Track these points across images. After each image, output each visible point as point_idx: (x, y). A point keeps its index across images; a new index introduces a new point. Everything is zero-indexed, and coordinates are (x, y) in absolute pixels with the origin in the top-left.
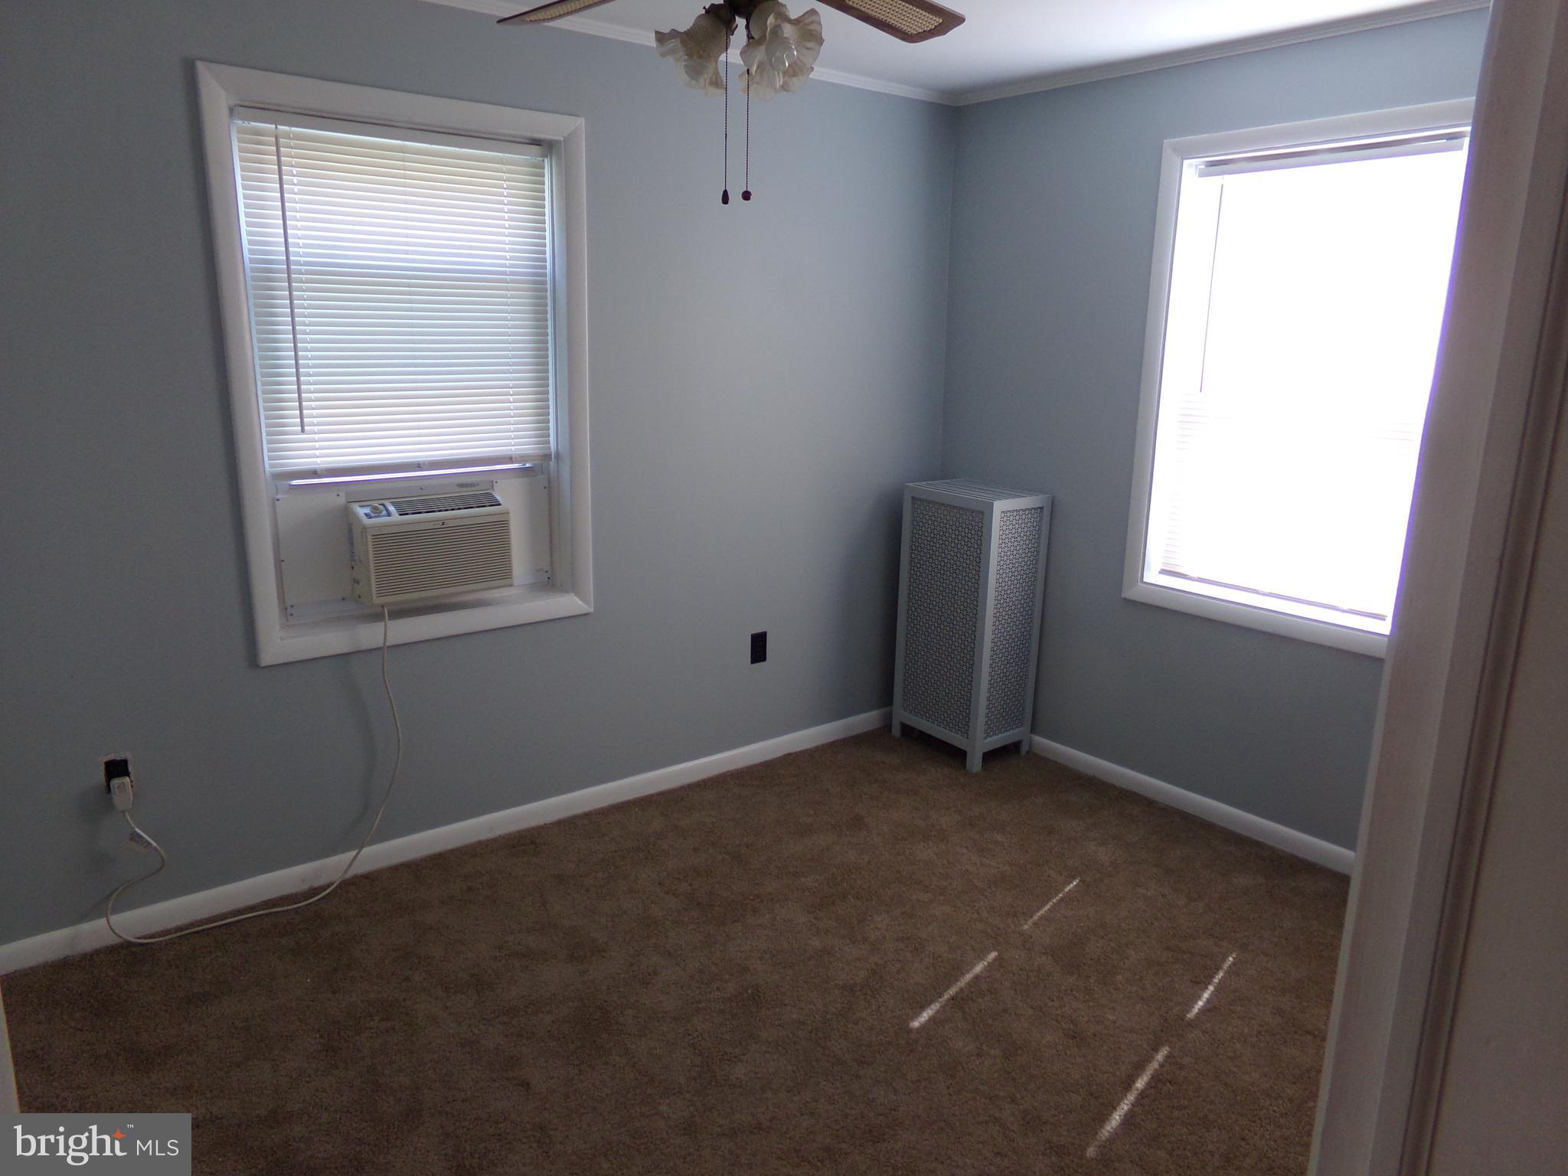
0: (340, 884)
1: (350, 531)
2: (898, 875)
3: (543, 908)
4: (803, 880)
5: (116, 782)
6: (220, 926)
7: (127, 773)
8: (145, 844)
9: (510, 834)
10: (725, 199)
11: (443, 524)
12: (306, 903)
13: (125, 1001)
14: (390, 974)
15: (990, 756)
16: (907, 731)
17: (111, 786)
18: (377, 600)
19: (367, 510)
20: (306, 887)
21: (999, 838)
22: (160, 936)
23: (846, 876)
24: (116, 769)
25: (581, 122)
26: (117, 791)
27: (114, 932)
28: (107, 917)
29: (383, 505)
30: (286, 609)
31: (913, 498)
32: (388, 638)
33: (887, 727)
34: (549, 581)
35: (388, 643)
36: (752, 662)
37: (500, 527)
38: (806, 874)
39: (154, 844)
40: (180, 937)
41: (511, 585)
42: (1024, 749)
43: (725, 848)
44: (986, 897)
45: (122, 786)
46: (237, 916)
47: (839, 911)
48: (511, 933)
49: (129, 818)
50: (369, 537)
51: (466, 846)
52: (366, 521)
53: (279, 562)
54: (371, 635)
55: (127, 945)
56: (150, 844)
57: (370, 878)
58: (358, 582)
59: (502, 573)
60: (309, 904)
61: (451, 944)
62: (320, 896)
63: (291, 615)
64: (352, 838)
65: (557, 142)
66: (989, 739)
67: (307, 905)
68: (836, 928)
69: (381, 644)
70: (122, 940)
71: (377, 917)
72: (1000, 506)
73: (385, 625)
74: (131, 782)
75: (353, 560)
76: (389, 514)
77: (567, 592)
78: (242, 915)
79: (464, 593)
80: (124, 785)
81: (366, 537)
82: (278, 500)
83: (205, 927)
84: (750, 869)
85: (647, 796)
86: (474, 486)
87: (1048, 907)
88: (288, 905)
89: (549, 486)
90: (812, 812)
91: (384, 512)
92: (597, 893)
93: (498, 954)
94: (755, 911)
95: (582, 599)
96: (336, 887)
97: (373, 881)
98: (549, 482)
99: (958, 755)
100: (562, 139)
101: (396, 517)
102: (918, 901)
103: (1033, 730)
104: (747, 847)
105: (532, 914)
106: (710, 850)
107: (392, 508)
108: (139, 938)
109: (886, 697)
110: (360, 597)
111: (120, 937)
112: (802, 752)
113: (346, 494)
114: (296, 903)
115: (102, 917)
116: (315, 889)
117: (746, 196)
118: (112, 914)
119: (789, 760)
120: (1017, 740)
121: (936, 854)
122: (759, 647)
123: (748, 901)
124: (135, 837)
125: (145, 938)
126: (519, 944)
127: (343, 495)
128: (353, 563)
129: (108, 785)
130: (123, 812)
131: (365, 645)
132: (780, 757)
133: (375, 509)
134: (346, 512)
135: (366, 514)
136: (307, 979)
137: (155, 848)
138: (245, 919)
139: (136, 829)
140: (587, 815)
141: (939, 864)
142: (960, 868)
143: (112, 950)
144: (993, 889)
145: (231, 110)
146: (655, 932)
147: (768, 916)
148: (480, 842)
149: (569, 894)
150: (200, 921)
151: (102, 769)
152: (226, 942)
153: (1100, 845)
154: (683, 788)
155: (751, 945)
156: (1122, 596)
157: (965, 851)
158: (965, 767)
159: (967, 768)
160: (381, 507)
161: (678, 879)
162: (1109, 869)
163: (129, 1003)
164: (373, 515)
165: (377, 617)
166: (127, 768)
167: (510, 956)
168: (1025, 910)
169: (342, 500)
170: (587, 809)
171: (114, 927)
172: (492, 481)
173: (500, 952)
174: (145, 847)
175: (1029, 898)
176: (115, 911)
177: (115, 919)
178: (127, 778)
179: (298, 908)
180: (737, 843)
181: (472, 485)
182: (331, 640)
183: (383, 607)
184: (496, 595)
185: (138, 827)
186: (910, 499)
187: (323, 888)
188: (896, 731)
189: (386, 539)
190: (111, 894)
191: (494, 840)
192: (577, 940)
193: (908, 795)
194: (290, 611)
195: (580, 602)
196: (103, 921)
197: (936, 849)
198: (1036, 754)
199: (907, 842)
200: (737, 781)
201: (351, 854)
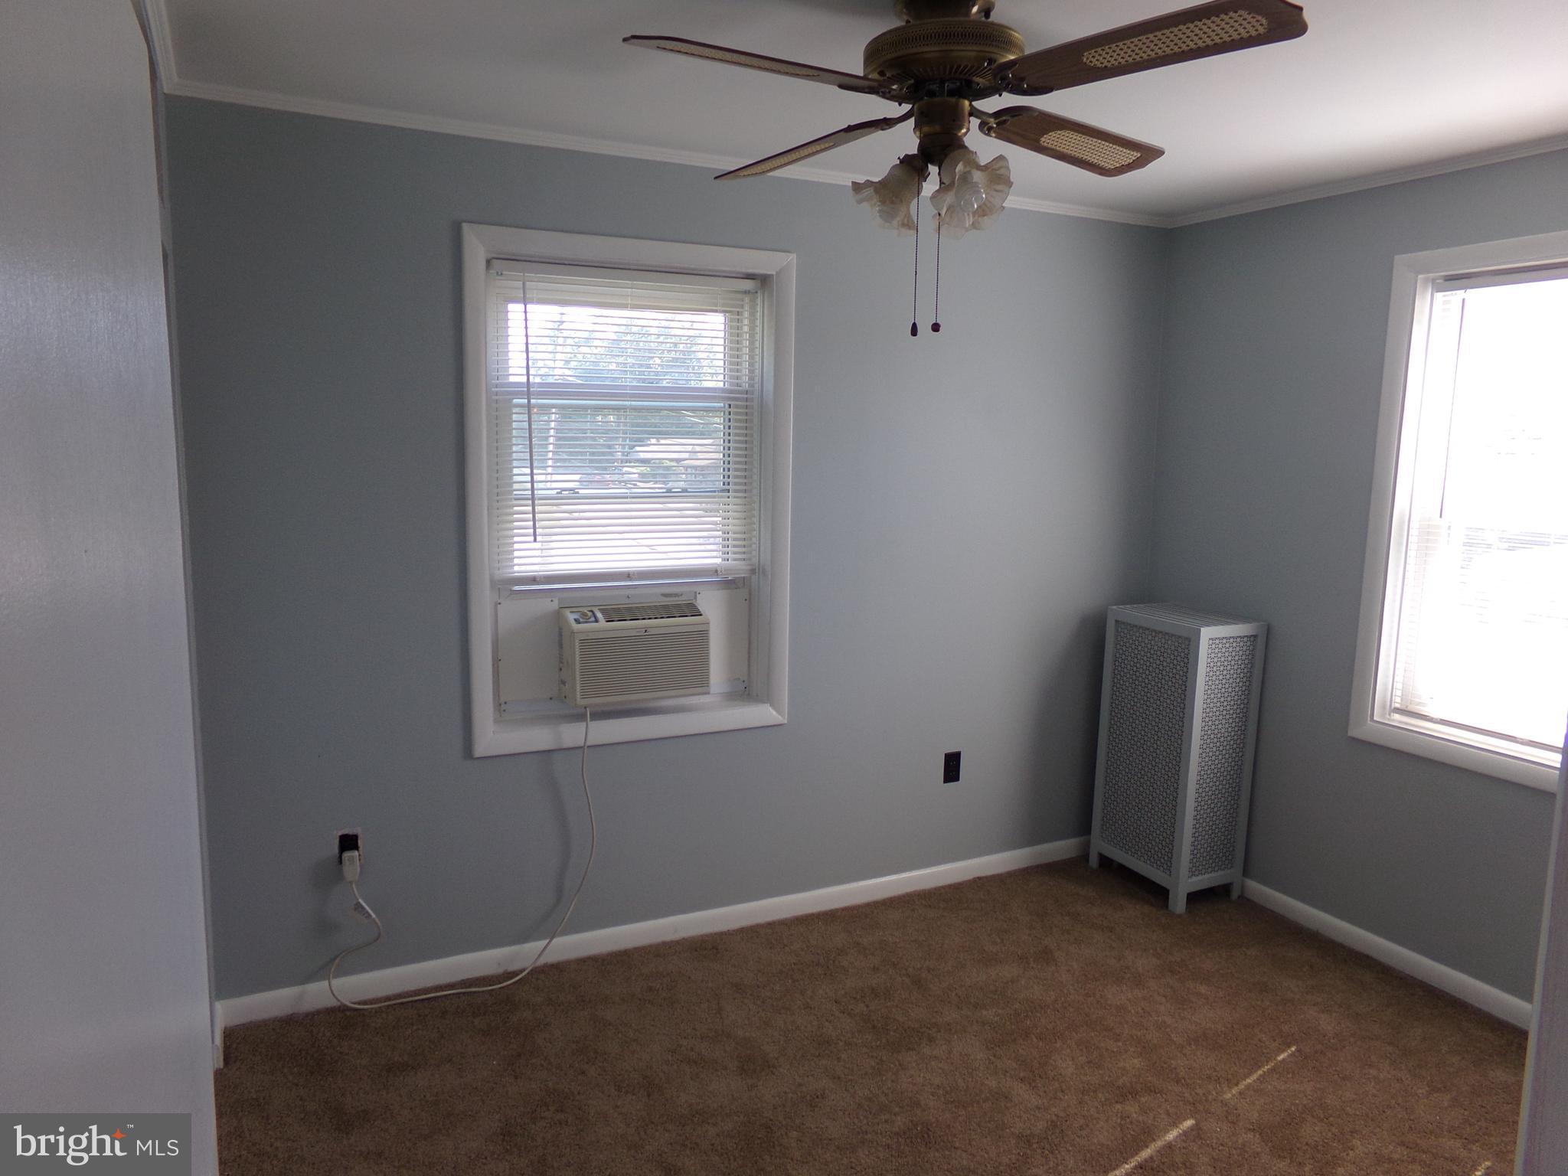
0: (532, 970)
1: (560, 635)
2: (1087, 1018)
3: (718, 1015)
4: (984, 1013)
5: (347, 855)
6: (423, 1000)
7: (356, 848)
8: (366, 915)
9: (693, 937)
10: (914, 331)
11: (646, 631)
12: (500, 986)
13: (336, 1061)
14: (568, 1066)
15: (1194, 898)
16: (1106, 862)
17: (343, 857)
18: (581, 702)
19: (576, 616)
20: (500, 971)
21: (1203, 989)
22: (371, 1004)
23: (1030, 1013)
24: (348, 842)
25: (792, 258)
26: (347, 863)
27: (334, 995)
28: (329, 979)
29: (592, 611)
30: (500, 705)
31: (1117, 621)
32: (588, 740)
33: (1085, 857)
34: (745, 691)
35: (589, 743)
36: (946, 781)
37: (701, 636)
38: (988, 1007)
39: (374, 916)
40: (388, 1006)
41: (708, 693)
42: (1235, 895)
43: (906, 970)
44: (1185, 1055)
45: (352, 859)
46: (439, 992)
47: (1020, 1050)
48: (685, 1038)
49: (355, 889)
50: (577, 641)
51: (650, 946)
52: (575, 626)
53: (496, 661)
54: (573, 734)
55: (342, 1009)
56: (370, 915)
57: (558, 968)
58: (564, 683)
59: (698, 680)
60: (503, 988)
61: (626, 1042)
62: (513, 980)
63: (504, 711)
64: (545, 926)
65: (770, 276)
66: (1194, 879)
67: (500, 988)
68: (1016, 1069)
69: (582, 745)
70: (339, 1004)
71: (562, 1007)
72: (1208, 634)
73: (587, 724)
74: (359, 855)
75: (562, 663)
76: (597, 621)
77: (763, 702)
78: (443, 991)
79: (658, 698)
80: (353, 859)
81: (574, 641)
82: (500, 604)
83: (411, 999)
84: (930, 995)
85: (831, 911)
86: (678, 596)
87: (1255, 1077)
88: (484, 986)
89: (750, 599)
90: (999, 940)
91: (593, 619)
92: (773, 1005)
93: (670, 1058)
94: (931, 1040)
95: (778, 712)
96: (528, 973)
97: (561, 971)
98: (750, 594)
99: (1158, 894)
100: (774, 273)
101: (603, 623)
102: (1107, 1050)
103: (1246, 873)
104: (929, 972)
105: (706, 1021)
106: (890, 971)
107: (599, 615)
108: (355, 1003)
109: (1084, 827)
110: (565, 697)
111: (339, 1001)
112: (993, 876)
113: (559, 600)
114: (490, 985)
115: (324, 979)
116: (509, 973)
117: (936, 327)
118: (334, 977)
119: (979, 883)
120: (1226, 882)
121: (1129, 1000)
122: (952, 767)
123: (924, 1029)
124: (358, 907)
125: (359, 1003)
126: (692, 1049)
127: (556, 601)
128: (561, 665)
129: (340, 857)
130: (351, 883)
131: (568, 743)
132: (969, 881)
133: (584, 615)
134: (558, 616)
135: (576, 620)
136: (493, 1061)
137: (374, 920)
138: (446, 995)
139: (360, 900)
140: (770, 925)
141: (1133, 1011)
142: (1156, 1018)
143: (330, 1011)
144: (1194, 1047)
145: (488, 262)
146: (827, 1052)
147: (944, 1047)
148: (664, 943)
149: (746, 1004)
150: (407, 993)
151: (337, 841)
152: (427, 1016)
153: (1323, 1012)
154: (868, 905)
155: (924, 1077)
156: (1350, 734)
157: (1164, 1000)
158: (1167, 907)
159: (1170, 908)
160: (590, 614)
161: (855, 998)
162: (1332, 1041)
163: (339, 1064)
164: (581, 620)
165: (580, 717)
166: (357, 843)
167: (682, 1061)
168: (1230, 1076)
169: (555, 605)
170: (769, 919)
171: (333, 988)
172: (696, 593)
173: (672, 1056)
174: (366, 917)
175: (1235, 1064)
176: (337, 975)
177: (338, 983)
178: (356, 852)
179: (492, 990)
180: (919, 966)
181: (676, 595)
182: (538, 737)
183: (585, 708)
184: (694, 702)
185: (363, 899)
186: (1113, 622)
187: (515, 974)
188: (1094, 861)
189: (592, 644)
190: (335, 959)
191: (678, 943)
192: (748, 1052)
193: (1102, 930)
194: (503, 707)
195: (774, 713)
196: (326, 983)
197: (1130, 996)
198: (1248, 900)
199: (1098, 983)
200: (923, 902)
201: (543, 943)
